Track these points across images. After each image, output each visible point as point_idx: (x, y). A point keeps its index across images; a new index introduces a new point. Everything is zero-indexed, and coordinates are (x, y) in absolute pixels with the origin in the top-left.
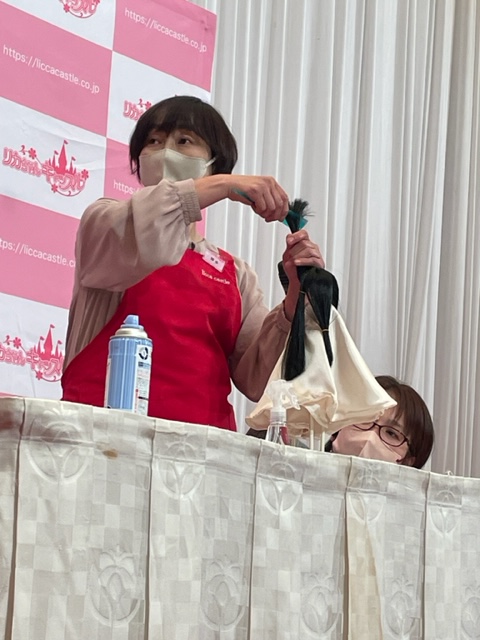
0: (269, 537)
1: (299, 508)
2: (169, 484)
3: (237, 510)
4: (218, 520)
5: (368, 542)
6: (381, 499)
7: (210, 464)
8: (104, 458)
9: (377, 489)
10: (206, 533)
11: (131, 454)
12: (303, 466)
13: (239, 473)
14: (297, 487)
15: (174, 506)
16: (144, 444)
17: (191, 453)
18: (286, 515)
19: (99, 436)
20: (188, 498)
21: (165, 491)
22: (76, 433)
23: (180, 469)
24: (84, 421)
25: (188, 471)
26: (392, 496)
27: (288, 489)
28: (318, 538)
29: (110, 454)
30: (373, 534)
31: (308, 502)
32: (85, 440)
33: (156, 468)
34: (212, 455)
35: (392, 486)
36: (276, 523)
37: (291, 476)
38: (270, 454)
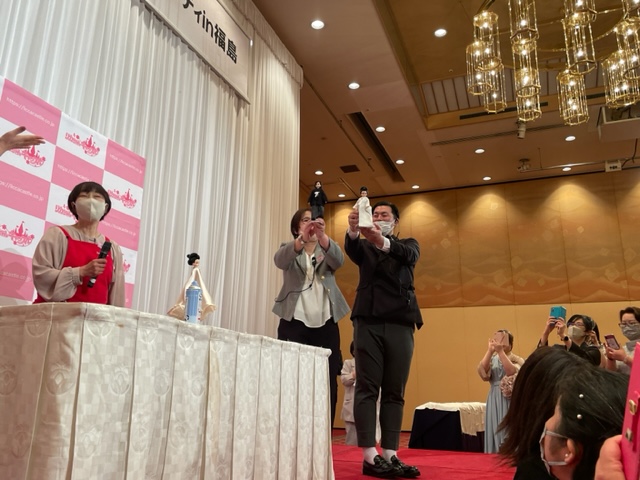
0: (181, 359)
1: (192, 347)
2: (144, 338)
3: (169, 348)
4: (162, 353)
5: (217, 360)
6: (222, 343)
7: (160, 330)
8: (118, 328)
9: (221, 339)
10: (157, 357)
11: (129, 326)
12: (195, 330)
13: (170, 333)
14: (192, 339)
15: (146, 347)
16: (134, 322)
17: (153, 326)
18: (188, 350)
19: (117, 318)
20: (151, 344)
21: (142, 340)
22: (108, 317)
23: (148, 332)
24: (111, 312)
25: (151, 333)
26: (226, 342)
27: (188, 340)
28: (199, 358)
29: (121, 326)
30: (219, 356)
31: (196, 345)
32: (111, 320)
33: (139, 332)
34: (161, 326)
35: (226, 338)
36: (184, 353)
37: (190, 334)
38: (182, 325)
